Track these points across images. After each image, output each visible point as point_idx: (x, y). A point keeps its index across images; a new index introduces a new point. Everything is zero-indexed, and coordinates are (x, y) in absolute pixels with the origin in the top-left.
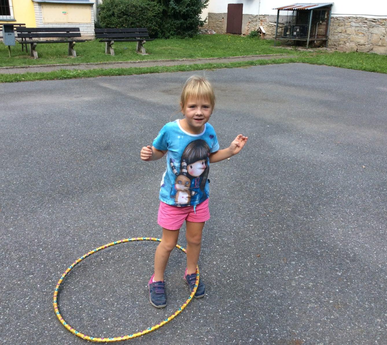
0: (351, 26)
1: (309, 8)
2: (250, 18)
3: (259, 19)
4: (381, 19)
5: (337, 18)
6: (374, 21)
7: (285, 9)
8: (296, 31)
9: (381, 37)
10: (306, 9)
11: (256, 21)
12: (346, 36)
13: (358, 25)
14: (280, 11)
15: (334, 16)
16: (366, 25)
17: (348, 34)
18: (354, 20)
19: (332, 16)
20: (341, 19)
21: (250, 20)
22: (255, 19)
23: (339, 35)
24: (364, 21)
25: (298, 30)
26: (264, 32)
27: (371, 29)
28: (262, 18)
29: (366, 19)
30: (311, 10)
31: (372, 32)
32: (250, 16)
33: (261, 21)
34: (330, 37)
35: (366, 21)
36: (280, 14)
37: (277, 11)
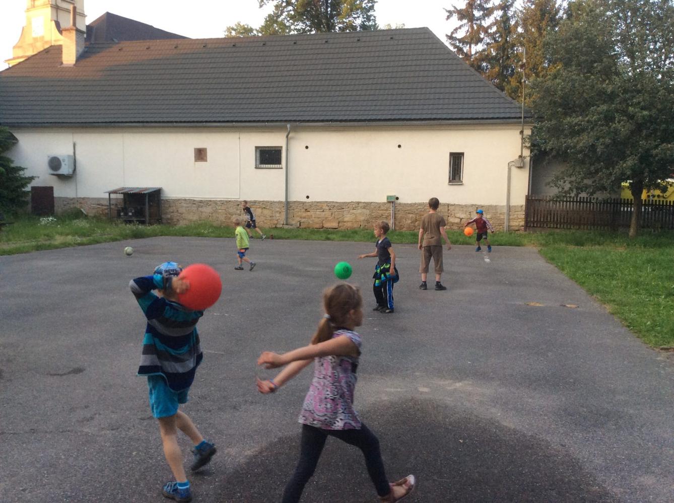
0: (182, 207)
1: (145, 192)
2: (65, 201)
3: (77, 201)
4: (207, 201)
5: (167, 200)
6: (201, 202)
7: (119, 193)
8: (130, 212)
9: (210, 215)
10: (143, 192)
11: (74, 204)
12: (179, 214)
13: (187, 205)
14: (111, 195)
15: (164, 198)
16: (195, 206)
17: (180, 213)
18: (183, 202)
19: (162, 198)
20: (171, 201)
21: (65, 203)
22: (72, 202)
23: (172, 214)
24: (193, 202)
25: (133, 211)
27: (200, 209)
28: (80, 201)
29: (194, 201)
30: (146, 194)
31: (202, 211)
32: (65, 199)
34: (163, 216)
35: (194, 202)
36: (111, 197)
37: (108, 194)
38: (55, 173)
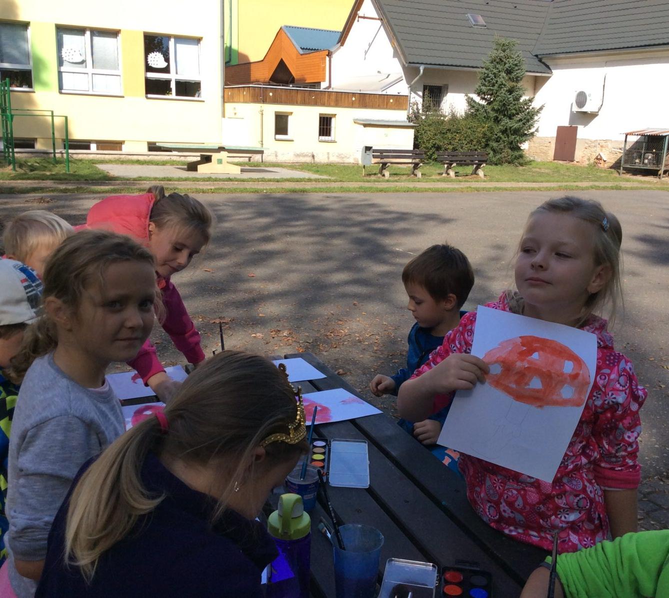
1: (664, 134)
2: (586, 142)
3: (599, 144)
7: (635, 135)
8: (647, 158)
10: (661, 135)
11: (595, 146)
14: (628, 136)
21: (586, 145)
22: (593, 144)
26: (605, 159)
28: (602, 144)
30: (666, 136)
32: (587, 141)
33: (602, 146)
36: (628, 140)
37: (625, 135)
38: (580, 110)
